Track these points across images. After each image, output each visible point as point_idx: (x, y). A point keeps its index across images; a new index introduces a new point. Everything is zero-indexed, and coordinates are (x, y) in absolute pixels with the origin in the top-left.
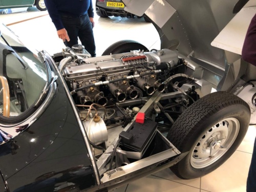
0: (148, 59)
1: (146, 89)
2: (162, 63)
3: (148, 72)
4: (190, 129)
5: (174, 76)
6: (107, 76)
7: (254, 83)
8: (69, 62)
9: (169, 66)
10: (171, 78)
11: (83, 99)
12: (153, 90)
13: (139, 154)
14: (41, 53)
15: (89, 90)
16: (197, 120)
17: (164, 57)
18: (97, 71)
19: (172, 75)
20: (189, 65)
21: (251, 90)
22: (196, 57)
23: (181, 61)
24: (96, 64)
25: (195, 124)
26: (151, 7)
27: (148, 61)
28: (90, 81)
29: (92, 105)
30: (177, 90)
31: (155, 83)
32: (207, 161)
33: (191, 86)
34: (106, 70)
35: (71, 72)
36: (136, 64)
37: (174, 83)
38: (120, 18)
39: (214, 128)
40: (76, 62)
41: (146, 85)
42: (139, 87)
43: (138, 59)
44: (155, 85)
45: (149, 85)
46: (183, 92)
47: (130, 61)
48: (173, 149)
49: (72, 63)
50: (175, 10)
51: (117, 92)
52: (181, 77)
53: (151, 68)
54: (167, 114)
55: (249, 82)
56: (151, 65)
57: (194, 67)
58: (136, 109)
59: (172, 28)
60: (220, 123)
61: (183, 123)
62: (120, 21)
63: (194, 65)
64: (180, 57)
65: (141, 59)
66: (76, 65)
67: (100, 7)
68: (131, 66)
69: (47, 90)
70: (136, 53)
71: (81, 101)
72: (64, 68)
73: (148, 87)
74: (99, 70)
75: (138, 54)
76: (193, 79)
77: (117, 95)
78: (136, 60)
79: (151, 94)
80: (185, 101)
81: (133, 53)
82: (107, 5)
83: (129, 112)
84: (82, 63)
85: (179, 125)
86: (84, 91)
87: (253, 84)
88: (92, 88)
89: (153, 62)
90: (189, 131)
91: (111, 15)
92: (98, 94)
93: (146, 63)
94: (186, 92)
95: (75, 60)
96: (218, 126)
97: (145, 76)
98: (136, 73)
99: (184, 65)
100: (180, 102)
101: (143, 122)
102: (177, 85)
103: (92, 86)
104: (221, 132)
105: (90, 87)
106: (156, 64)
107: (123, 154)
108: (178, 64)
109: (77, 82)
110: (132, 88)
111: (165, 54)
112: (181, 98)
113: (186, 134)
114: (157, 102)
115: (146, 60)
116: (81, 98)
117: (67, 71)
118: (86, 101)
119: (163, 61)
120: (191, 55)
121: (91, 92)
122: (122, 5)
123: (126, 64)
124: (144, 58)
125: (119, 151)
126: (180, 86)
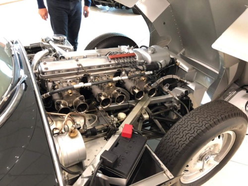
0: (137, 57)
1: (134, 92)
2: (152, 63)
3: (137, 73)
4: (184, 145)
5: (165, 78)
6: (89, 76)
7: (247, 88)
8: (46, 55)
9: (160, 67)
10: (161, 80)
11: (59, 104)
12: (142, 95)
13: (124, 181)
14: (11, 43)
15: (66, 93)
16: (193, 135)
17: (155, 55)
18: (78, 69)
19: (162, 76)
20: (181, 66)
21: (244, 96)
22: (186, 55)
23: (173, 61)
24: (77, 60)
25: (190, 139)
27: (137, 59)
28: (69, 81)
29: (68, 114)
30: (167, 93)
31: (145, 86)
32: (196, 174)
33: (183, 91)
34: (90, 68)
35: (47, 69)
36: (124, 63)
37: (164, 85)
38: (107, 8)
40: (54, 56)
41: (134, 88)
42: (126, 90)
43: (127, 57)
44: (145, 88)
45: (138, 89)
46: (175, 96)
47: (117, 58)
48: (165, 172)
49: (49, 56)
50: (169, 4)
51: (101, 96)
52: (173, 79)
53: (141, 67)
54: (157, 122)
55: (242, 87)
56: (141, 64)
57: (187, 69)
58: (122, 115)
59: (164, 23)
61: (177, 137)
62: (108, 11)
63: (187, 66)
64: (172, 57)
65: (130, 57)
66: (54, 60)
68: (118, 64)
69: (9, 96)
70: (124, 49)
71: (56, 106)
72: (39, 63)
73: (136, 91)
74: (80, 68)
75: (127, 51)
76: (185, 81)
77: (100, 99)
78: (124, 58)
79: (140, 99)
80: (175, 106)
81: (120, 49)
83: (113, 121)
84: (60, 59)
85: (171, 139)
86: (60, 94)
87: (246, 90)
88: (70, 91)
89: (142, 61)
90: (183, 147)
91: (99, 4)
92: (78, 98)
93: (135, 62)
94: (178, 97)
95: (54, 54)
97: (133, 78)
98: (124, 73)
99: (176, 65)
100: (170, 107)
101: (130, 137)
102: (167, 88)
103: (70, 89)
105: (67, 90)
106: (146, 63)
107: (104, 180)
108: (170, 64)
109: (53, 82)
110: (118, 91)
111: (156, 52)
112: (171, 102)
113: (179, 150)
114: (145, 107)
115: (136, 59)
116: (55, 103)
117: (42, 67)
118: (62, 106)
119: (154, 60)
120: (181, 53)
121: (68, 96)
123: (113, 62)
124: (133, 56)
125: (100, 175)
126: (171, 88)
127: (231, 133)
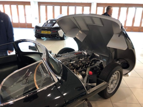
7: (120, 60)
13: (95, 84)
20: (96, 55)
23: (93, 54)
26: (77, 34)
27: (83, 54)
30: (95, 65)
33: (100, 62)
39: (113, 75)
45: (87, 63)
48: (105, 82)
50: (86, 35)
51: (78, 66)
52: (95, 60)
55: (117, 60)
57: (98, 56)
60: (114, 73)
64: (92, 52)
67: (38, 34)
76: (99, 60)
82: (42, 33)
88: (70, 64)
94: (99, 65)
96: (114, 75)
101: (92, 74)
104: (115, 77)
108: (92, 55)
111: (87, 51)
112: (96, 67)
119: (88, 54)
122: (49, 32)
124: (81, 53)
126: (95, 63)
127: (118, 72)
